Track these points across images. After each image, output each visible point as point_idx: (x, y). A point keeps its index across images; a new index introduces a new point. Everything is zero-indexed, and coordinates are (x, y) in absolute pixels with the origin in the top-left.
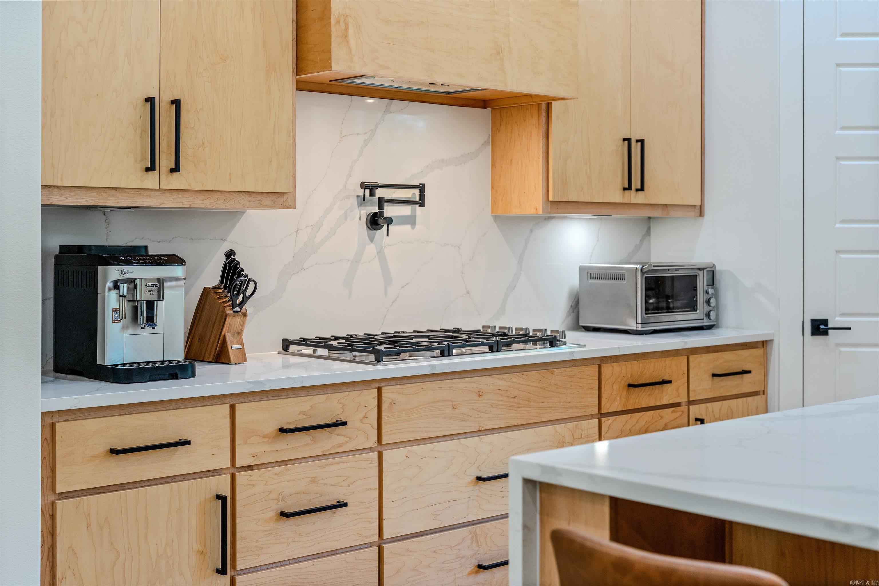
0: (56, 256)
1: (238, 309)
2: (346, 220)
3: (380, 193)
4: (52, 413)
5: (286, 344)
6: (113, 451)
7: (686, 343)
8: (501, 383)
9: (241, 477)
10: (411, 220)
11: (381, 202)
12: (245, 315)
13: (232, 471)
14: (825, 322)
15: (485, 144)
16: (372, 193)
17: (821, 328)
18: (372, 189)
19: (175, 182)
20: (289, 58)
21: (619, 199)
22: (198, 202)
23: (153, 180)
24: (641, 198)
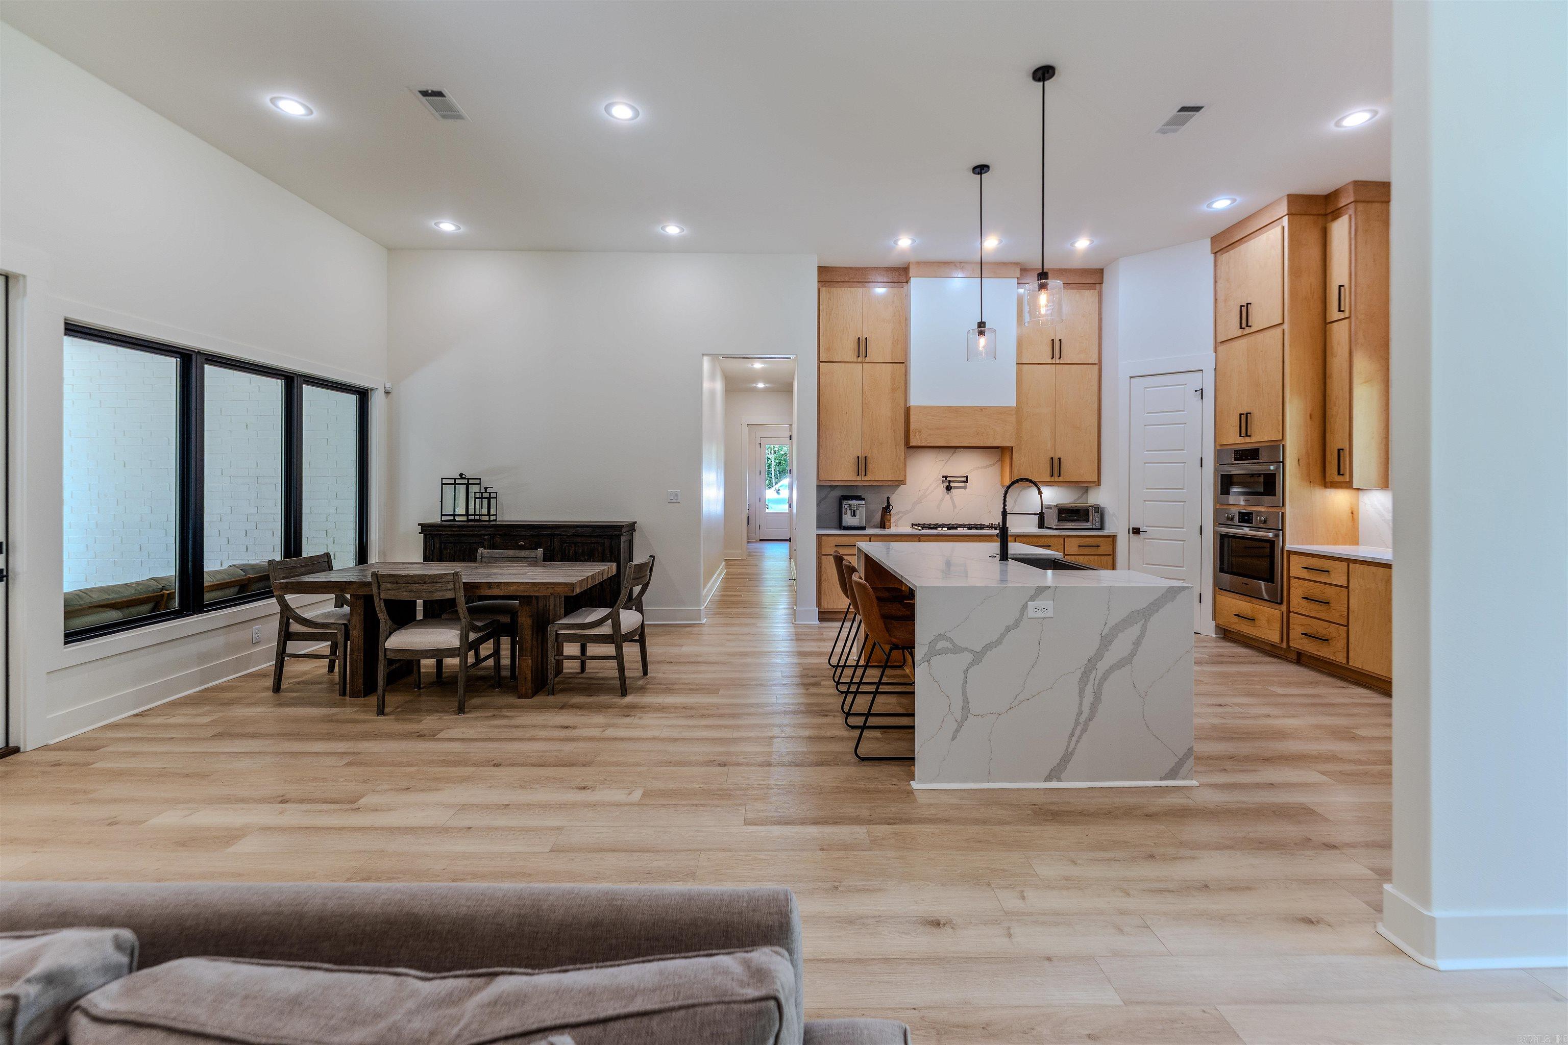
1: (890, 514)
2: (937, 486)
3: (948, 479)
4: (820, 535)
5: (913, 525)
6: (836, 546)
10: (965, 488)
11: (950, 482)
12: (893, 515)
14: (1138, 529)
15: (998, 461)
16: (946, 479)
17: (1136, 531)
18: (946, 477)
19: (866, 478)
20: (902, 442)
21: (1048, 479)
22: (874, 484)
23: (859, 478)
24: (1061, 479)
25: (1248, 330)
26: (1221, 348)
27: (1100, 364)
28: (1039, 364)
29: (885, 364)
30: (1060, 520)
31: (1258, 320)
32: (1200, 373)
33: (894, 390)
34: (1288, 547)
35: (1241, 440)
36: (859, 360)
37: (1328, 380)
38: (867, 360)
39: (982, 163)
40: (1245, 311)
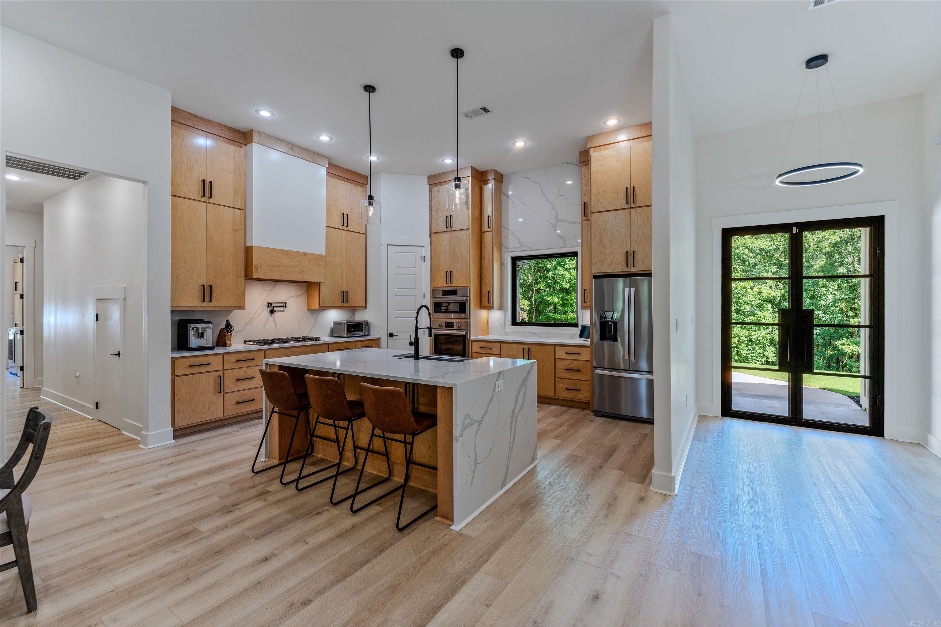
0: (178, 322)
1: (229, 333)
2: (264, 311)
3: (273, 305)
4: (174, 358)
5: (245, 342)
6: (190, 366)
7: (354, 340)
8: (300, 349)
9: (226, 372)
10: (283, 311)
11: (274, 307)
12: (231, 335)
13: (223, 370)
14: (392, 334)
15: (305, 292)
16: (271, 305)
17: (391, 335)
18: (271, 304)
19: (210, 304)
20: (243, 274)
21: (340, 305)
22: (217, 309)
23: (204, 304)
24: (347, 305)
25: (450, 229)
26: (434, 236)
27: (366, 234)
28: (334, 228)
29: (227, 208)
30: (349, 331)
31: (456, 225)
32: (423, 248)
33: (235, 231)
34: (472, 338)
35: (447, 285)
36: (203, 199)
37: (483, 259)
38: (211, 201)
39: (370, 84)
40: (449, 220)
